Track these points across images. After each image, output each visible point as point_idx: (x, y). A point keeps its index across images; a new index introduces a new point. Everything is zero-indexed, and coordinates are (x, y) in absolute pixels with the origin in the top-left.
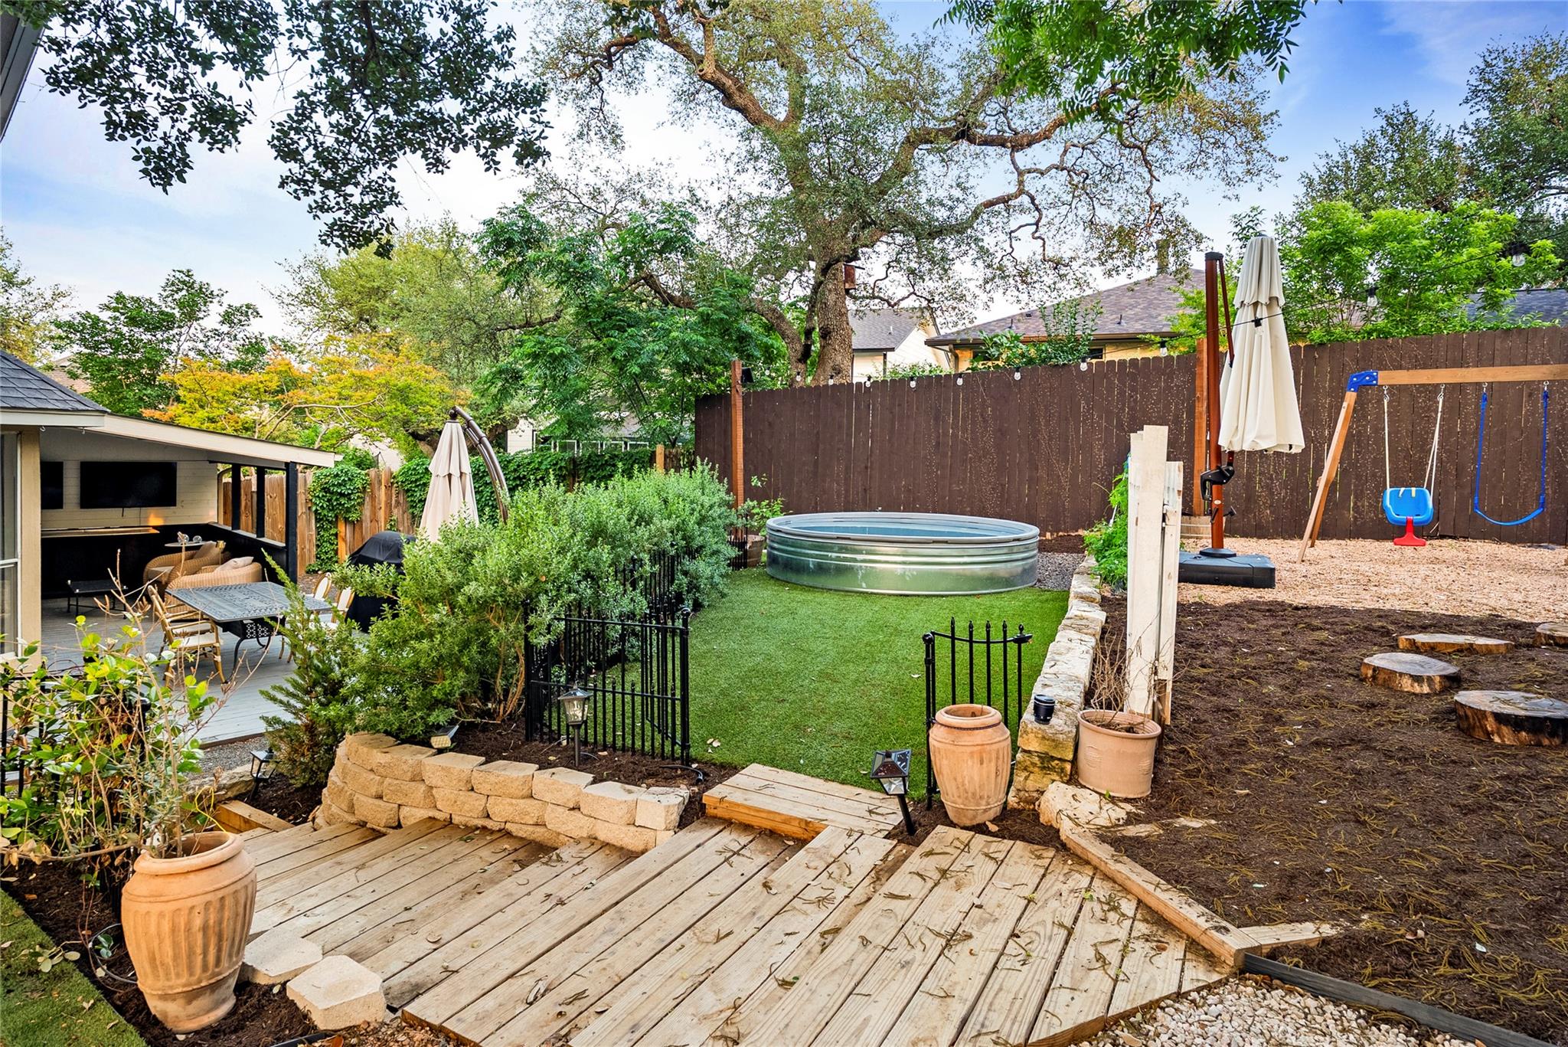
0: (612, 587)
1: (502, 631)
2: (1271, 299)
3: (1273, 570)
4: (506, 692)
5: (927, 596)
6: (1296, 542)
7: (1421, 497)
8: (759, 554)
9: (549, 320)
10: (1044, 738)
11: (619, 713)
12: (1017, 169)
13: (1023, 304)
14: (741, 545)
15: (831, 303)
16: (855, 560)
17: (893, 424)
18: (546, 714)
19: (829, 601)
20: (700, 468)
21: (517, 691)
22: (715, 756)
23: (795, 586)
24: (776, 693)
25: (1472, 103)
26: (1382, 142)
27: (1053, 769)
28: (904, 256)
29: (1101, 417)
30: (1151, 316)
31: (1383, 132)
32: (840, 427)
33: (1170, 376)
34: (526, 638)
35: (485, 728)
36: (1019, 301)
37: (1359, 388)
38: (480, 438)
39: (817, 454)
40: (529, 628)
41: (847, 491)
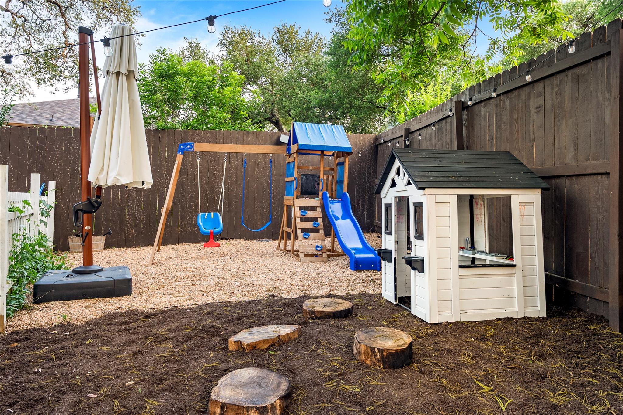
2: (129, 71)
3: (130, 280)
6: (149, 249)
7: (216, 216)
25: (220, 47)
26: (187, 53)
31: (188, 49)
37: (185, 152)
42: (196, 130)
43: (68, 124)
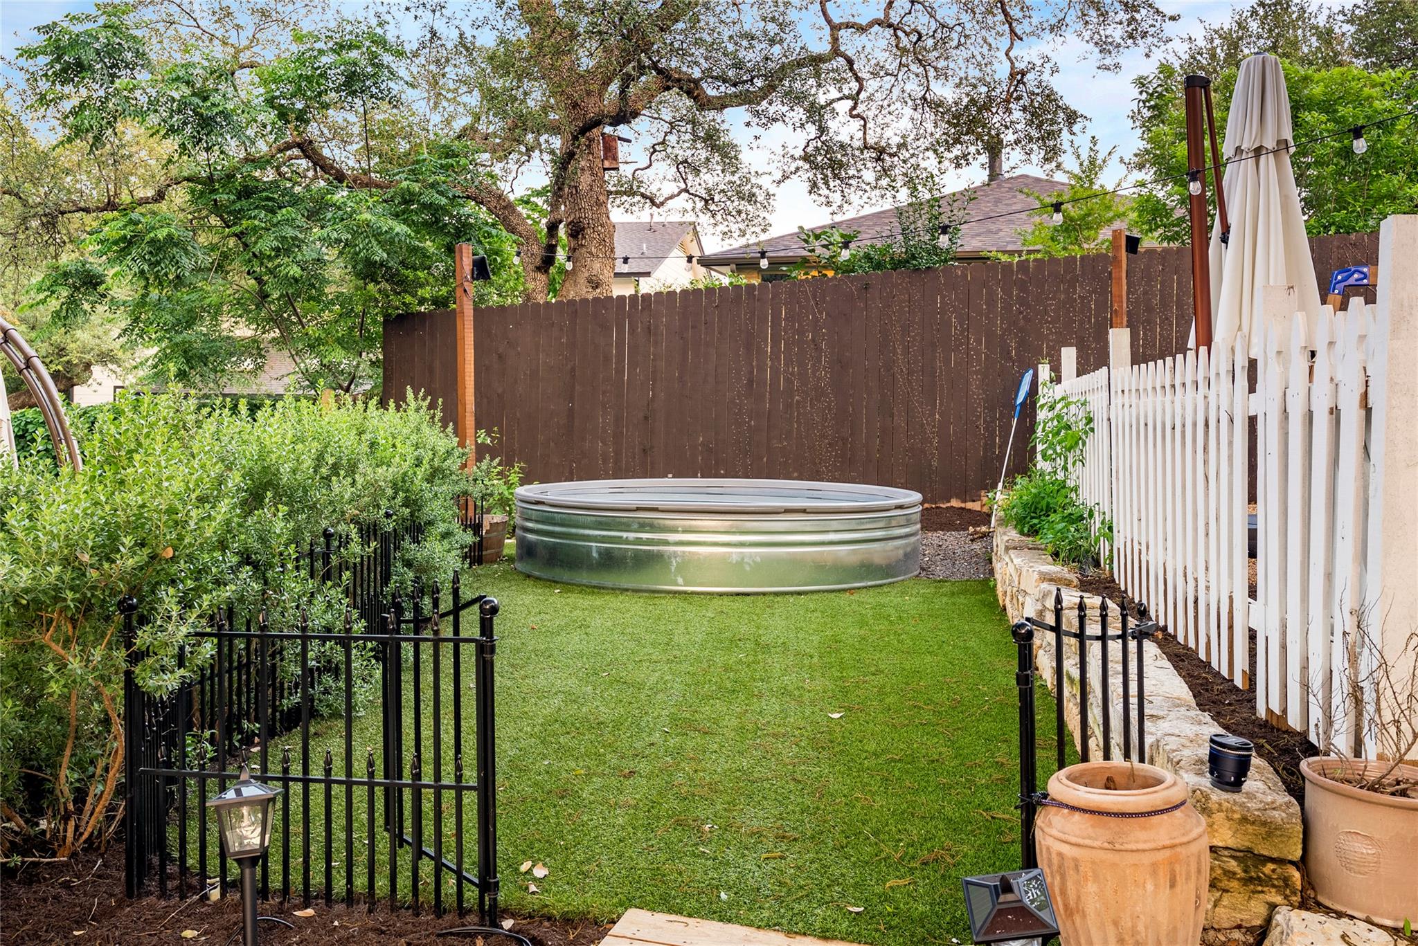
0: (294, 584)
1: (75, 665)
2: (1279, 142)
4: (80, 795)
5: (777, 594)
8: (501, 544)
9: (143, 202)
10: (1244, 820)
11: (339, 822)
12: (829, 21)
13: (835, 207)
14: (476, 528)
15: (584, 187)
16: (666, 543)
17: (685, 353)
18: (172, 834)
19: (633, 607)
20: (413, 405)
21: (103, 791)
22: (548, 899)
23: (568, 586)
24: (613, 760)
26: (1254, 25)
27: (1266, 882)
28: (672, 139)
29: (979, 342)
30: (989, 231)
31: (1254, 13)
32: (607, 359)
33: (1072, 284)
34: (128, 674)
35: (31, 876)
36: (829, 204)
38: (28, 360)
39: (571, 399)
40: (136, 657)
41: (618, 453)
42: (1348, 233)
43: (985, 245)
